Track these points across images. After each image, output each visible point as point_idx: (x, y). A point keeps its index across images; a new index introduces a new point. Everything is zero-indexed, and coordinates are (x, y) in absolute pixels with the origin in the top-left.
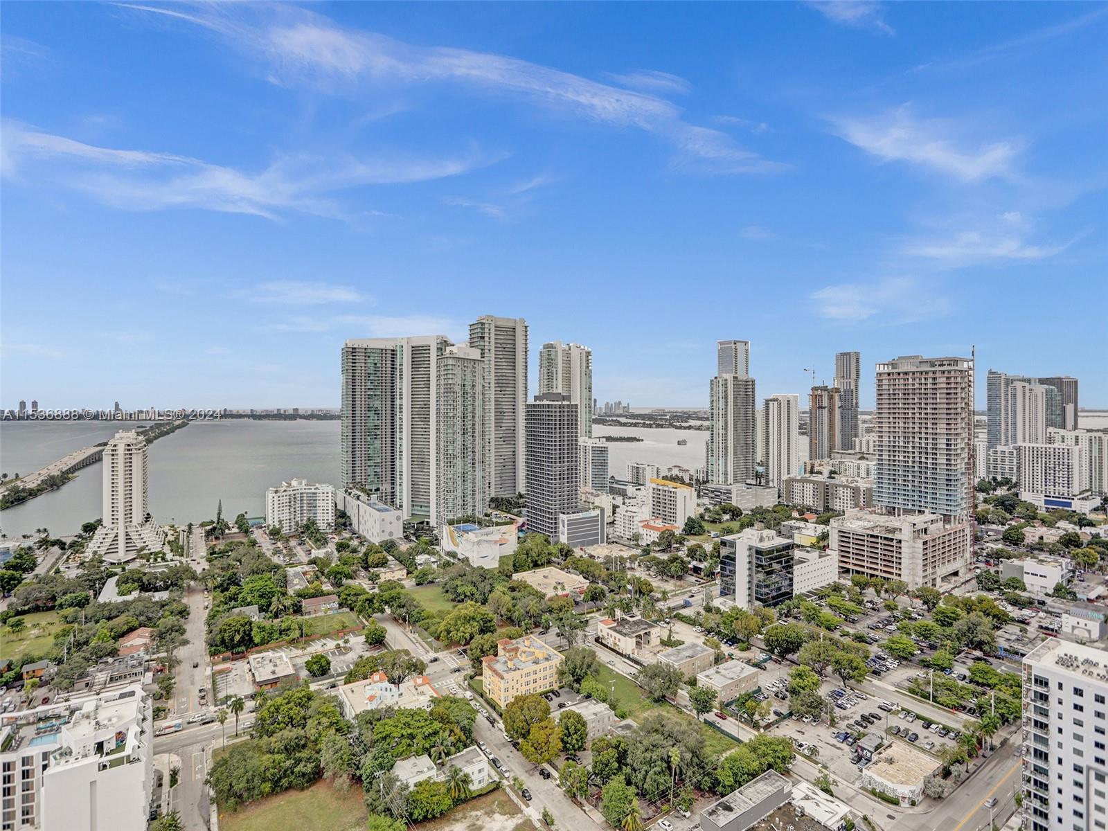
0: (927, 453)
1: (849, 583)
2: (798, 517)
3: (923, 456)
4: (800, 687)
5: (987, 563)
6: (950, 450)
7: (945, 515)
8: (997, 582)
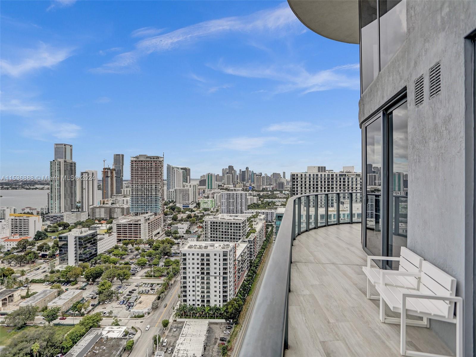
1: (122, 245)
2: (98, 222)
4: (103, 290)
5: (168, 227)
6: (156, 189)
7: (155, 213)
8: (171, 233)
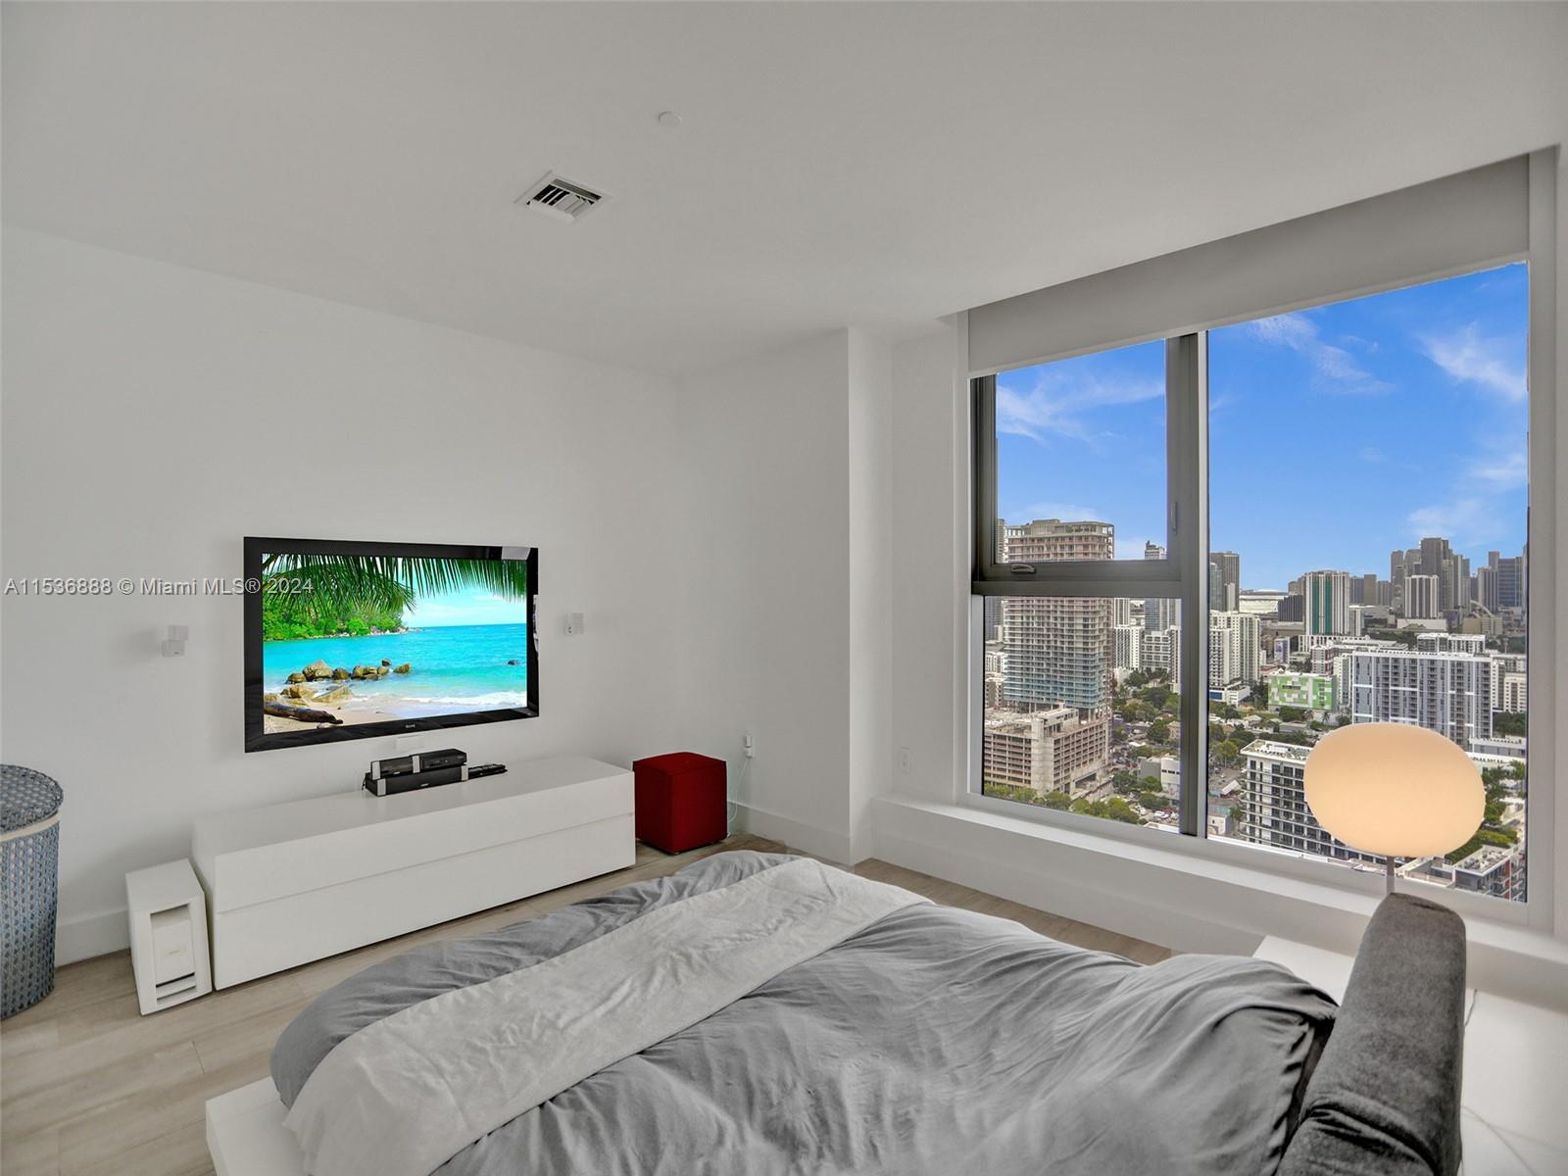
0: (1063, 636)
3: (1059, 639)
5: (1128, 763)
6: (1087, 631)
7: (1081, 710)
8: (1134, 782)
